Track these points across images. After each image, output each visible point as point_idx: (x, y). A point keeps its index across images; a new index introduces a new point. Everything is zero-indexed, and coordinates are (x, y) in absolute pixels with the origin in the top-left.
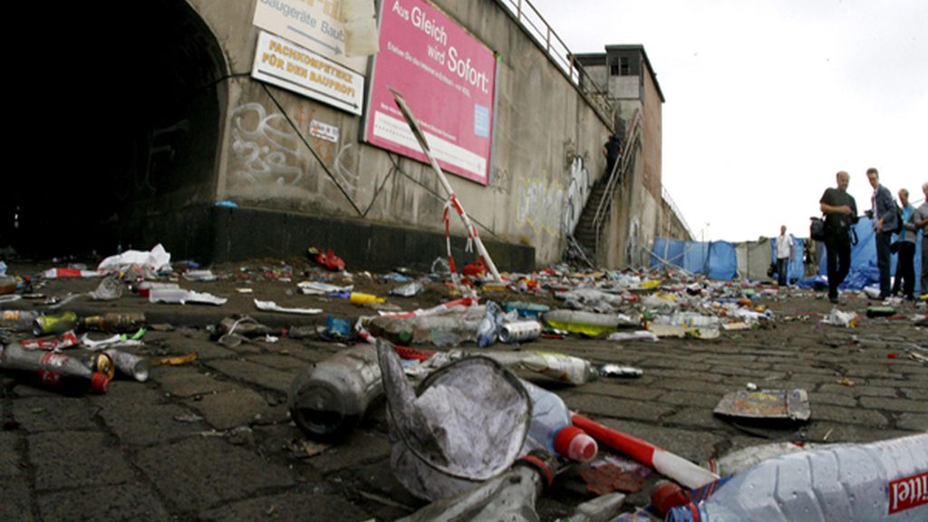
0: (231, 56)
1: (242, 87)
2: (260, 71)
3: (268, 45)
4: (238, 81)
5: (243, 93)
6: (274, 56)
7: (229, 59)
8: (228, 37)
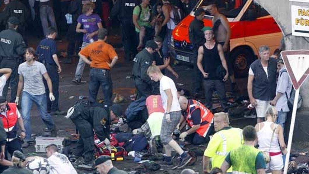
0: (282, 24)
1: (292, 42)
2: (296, 31)
3: (297, 12)
4: (289, 39)
5: (293, 45)
6: (302, 19)
7: (282, 27)
8: (278, 14)
